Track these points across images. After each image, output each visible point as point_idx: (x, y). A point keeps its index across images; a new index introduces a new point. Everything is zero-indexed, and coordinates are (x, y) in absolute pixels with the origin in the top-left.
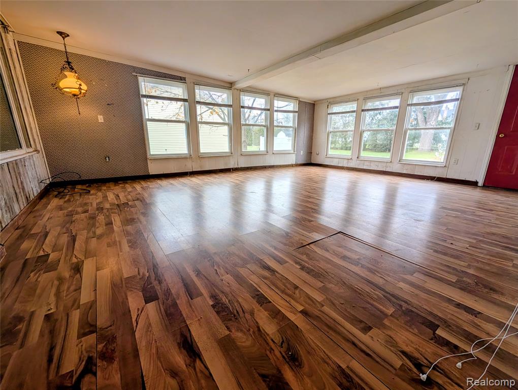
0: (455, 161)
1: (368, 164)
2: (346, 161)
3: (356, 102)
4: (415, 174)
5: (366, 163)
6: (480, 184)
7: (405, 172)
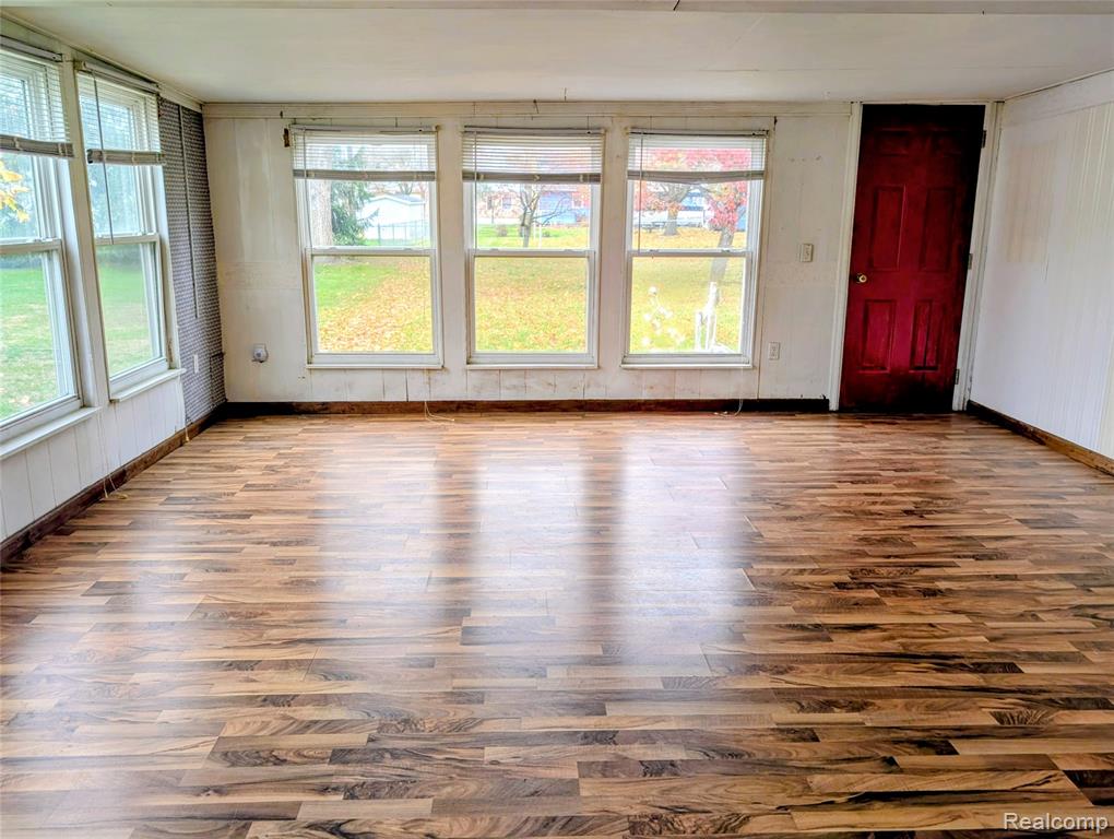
0: (774, 348)
1: (515, 381)
2: (420, 379)
3: (432, 138)
4: (677, 398)
5: (509, 380)
6: (834, 405)
7: (645, 395)
